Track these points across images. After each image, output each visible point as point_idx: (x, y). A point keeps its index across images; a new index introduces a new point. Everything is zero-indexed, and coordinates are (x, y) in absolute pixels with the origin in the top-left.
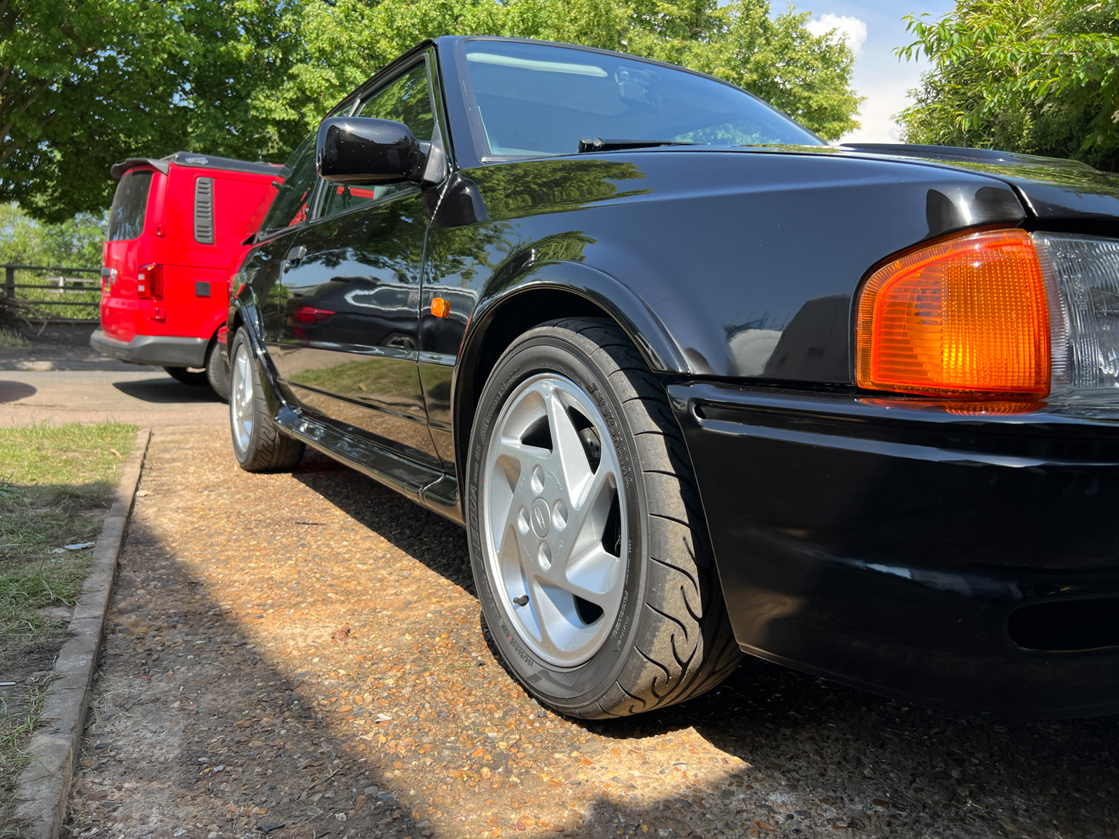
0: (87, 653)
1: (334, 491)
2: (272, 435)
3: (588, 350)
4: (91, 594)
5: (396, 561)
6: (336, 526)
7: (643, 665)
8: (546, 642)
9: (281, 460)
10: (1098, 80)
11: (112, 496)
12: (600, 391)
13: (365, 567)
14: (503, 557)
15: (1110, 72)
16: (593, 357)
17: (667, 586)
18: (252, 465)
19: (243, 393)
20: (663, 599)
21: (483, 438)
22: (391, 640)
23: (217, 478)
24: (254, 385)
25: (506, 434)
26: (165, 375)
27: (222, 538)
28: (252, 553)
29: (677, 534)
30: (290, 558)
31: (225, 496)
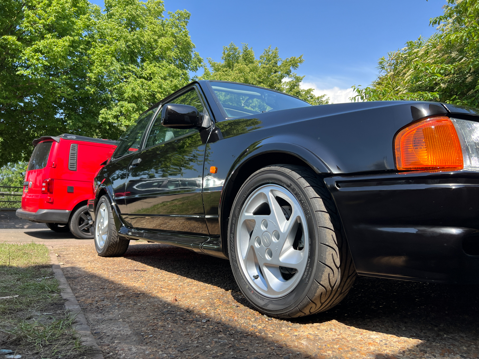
2: (116, 239)
4: (64, 290)
5: (184, 280)
6: (152, 271)
7: (318, 287)
8: (270, 290)
12: (293, 186)
13: (172, 282)
14: (247, 260)
16: (289, 174)
17: (327, 253)
18: (105, 254)
19: (103, 223)
21: (237, 215)
22: (197, 301)
23: (91, 259)
24: (109, 218)
25: (247, 212)
29: (329, 233)
30: (139, 280)
31: (98, 264)
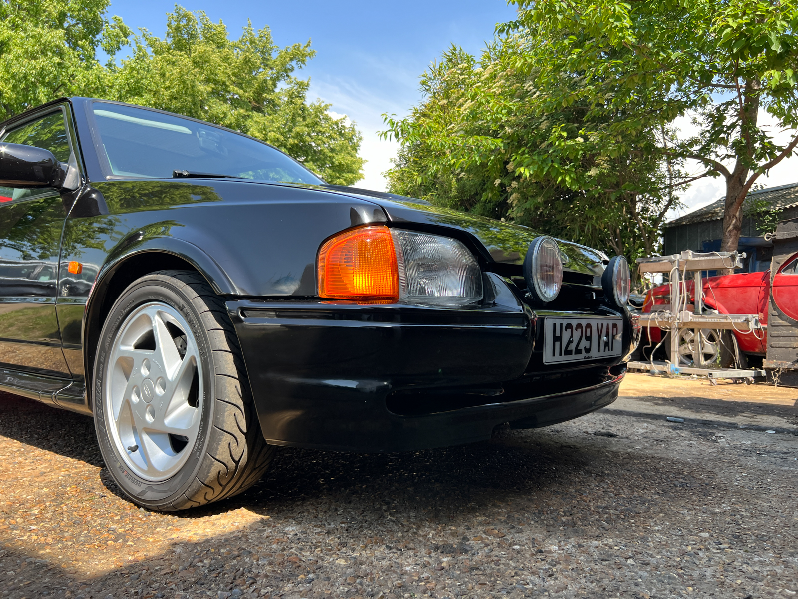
3: (179, 286)
5: (29, 452)
7: (212, 464)
8: (151, 469)
10: (486, 161)
14: (120, 423)
15: (492, 158)
16: (182, 290)
17: (226, 414)
20: (224, 421)
21: (107, 348)
25: (123, 343)
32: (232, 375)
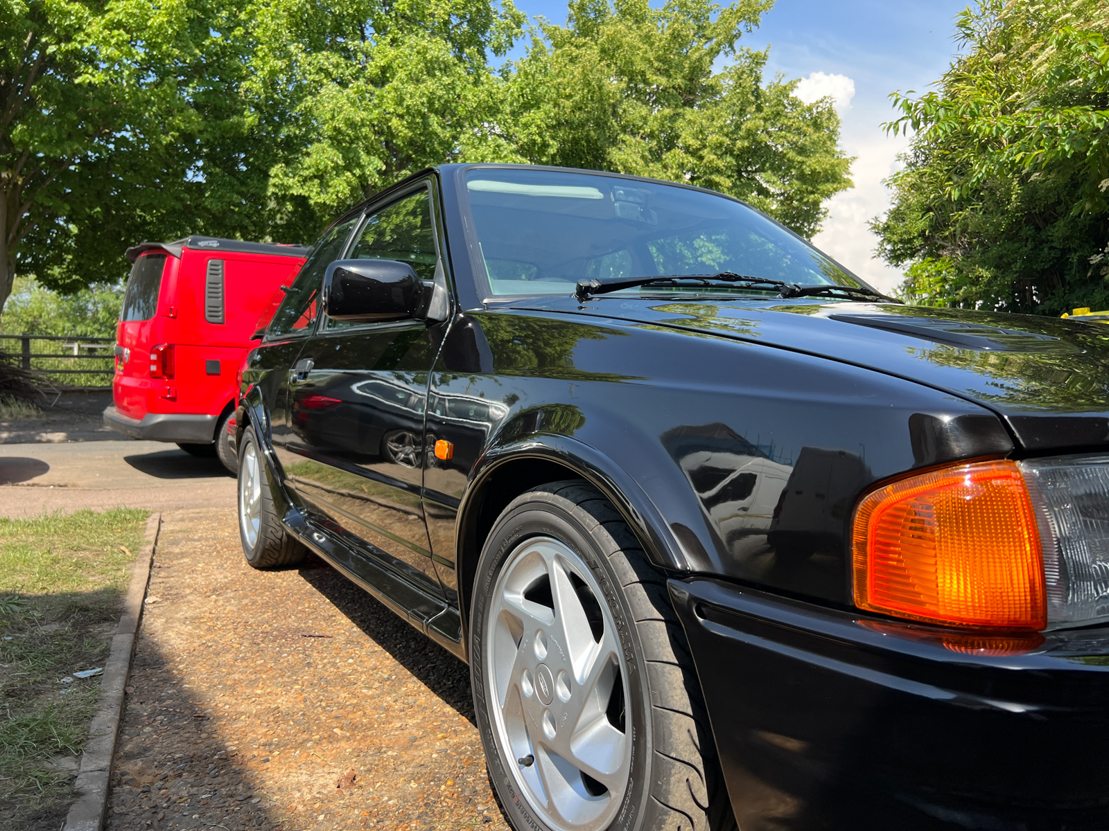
0: (93, 818)
1: (340, 593)
2: (279, 535)
3: (588, 526)
4: (98, 739)
6: (342, 638)
8: (552, 810)
9: (288, 558)
10: (1083, 150)
11: (120, 606)
12: (601, 569)
13: (370, 693)
14: (507, 713)
15: (1095, 143)
16: (593, 533)
17: (673, 779)
18: (260, 563)
19: (251, 491)
20: (668, 792)
21: (486, 591)
22: (397, 789)
23: (226, 577)
24: (262, 485)
26: (173, 447)
27: (229, 656)
28: (258, 676)
29: (681, 726)
30: (296, 682)
31: (233, 601)
32: (680, 710)
